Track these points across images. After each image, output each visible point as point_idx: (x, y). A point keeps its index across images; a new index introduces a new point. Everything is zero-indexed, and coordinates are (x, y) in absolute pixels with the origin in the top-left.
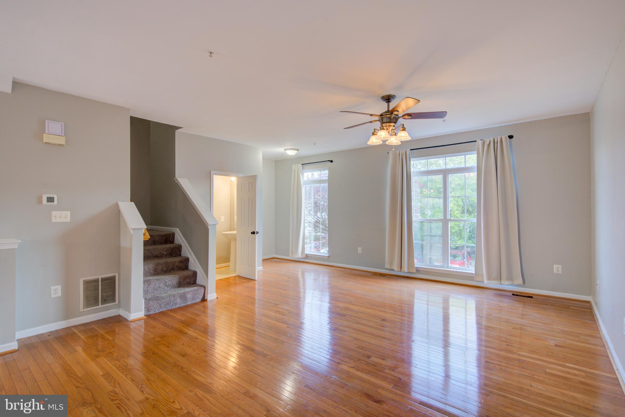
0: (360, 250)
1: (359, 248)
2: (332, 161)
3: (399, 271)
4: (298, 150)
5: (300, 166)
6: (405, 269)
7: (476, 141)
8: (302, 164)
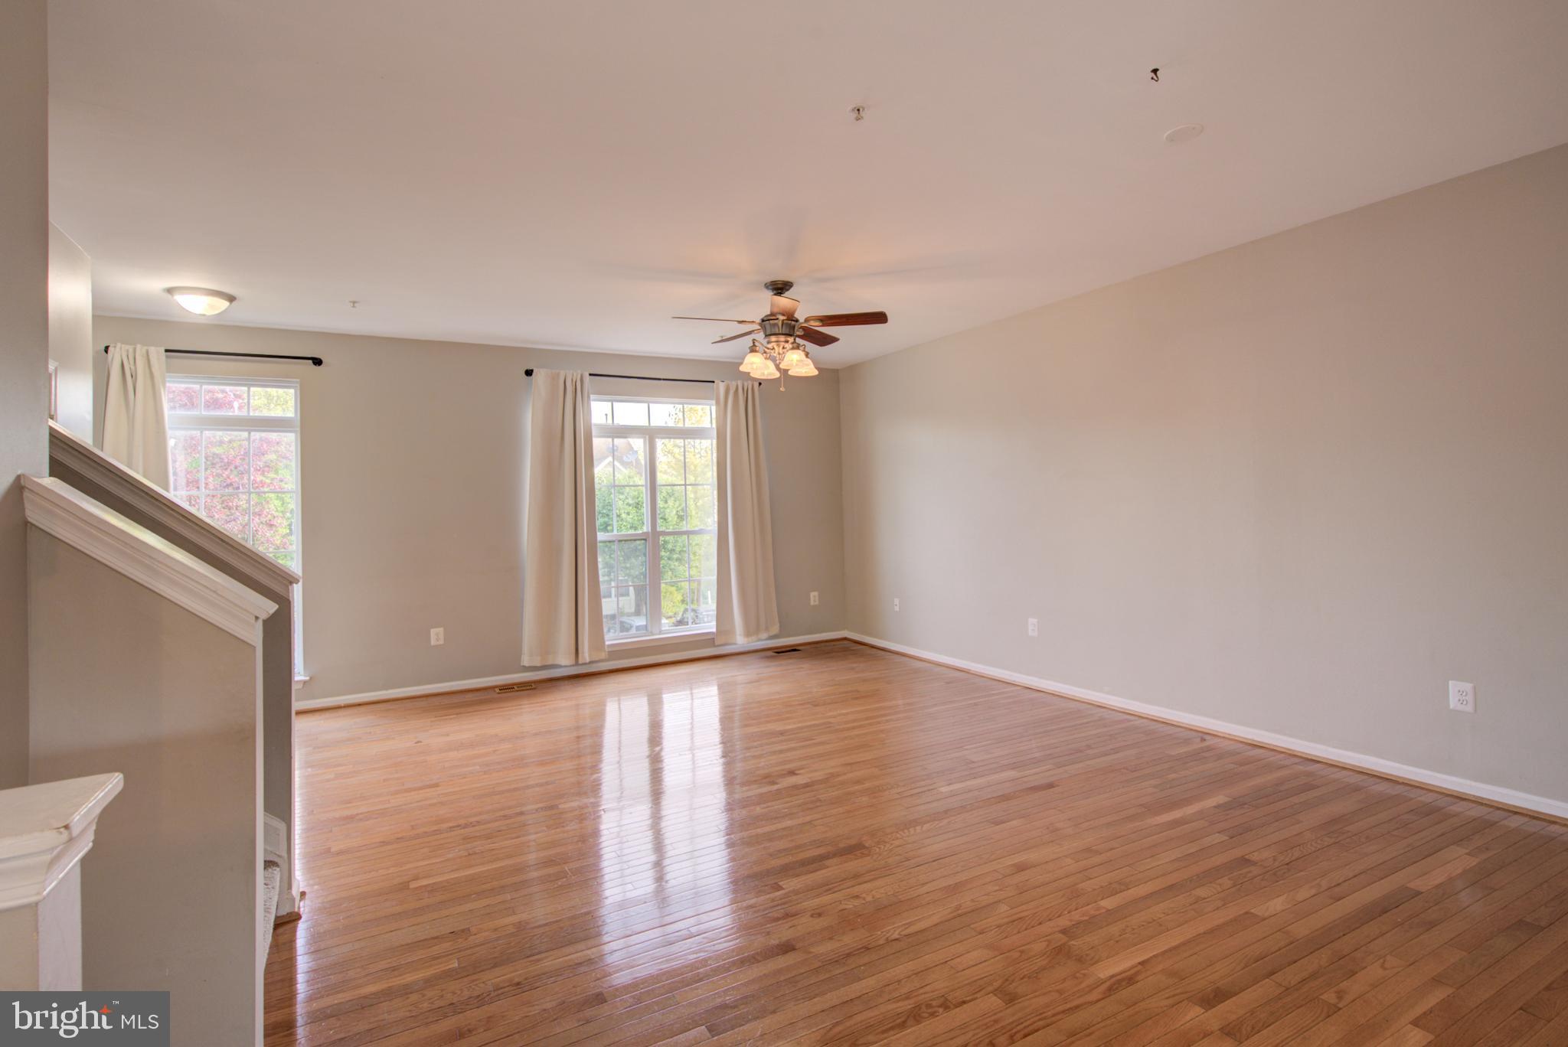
0: (437, 636)
1: (433, 631)
2: (317, 362)
3: (573, 666)
4: (231, 299)
5: (157, 354)
6: (586, 655)
7: (713, 382)
8: (167, 351)
